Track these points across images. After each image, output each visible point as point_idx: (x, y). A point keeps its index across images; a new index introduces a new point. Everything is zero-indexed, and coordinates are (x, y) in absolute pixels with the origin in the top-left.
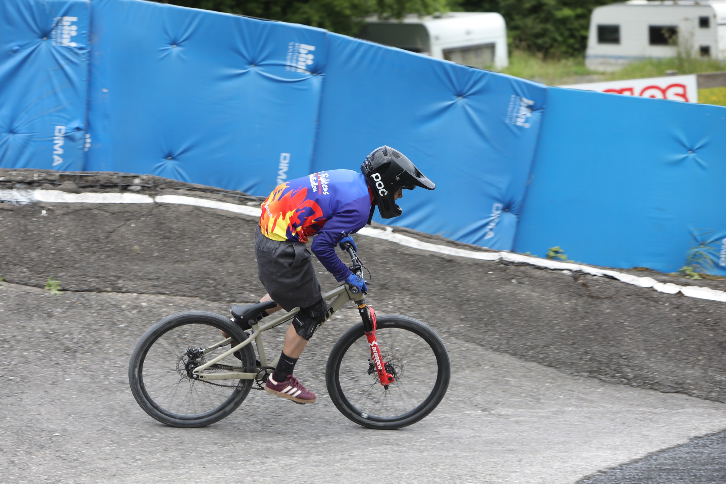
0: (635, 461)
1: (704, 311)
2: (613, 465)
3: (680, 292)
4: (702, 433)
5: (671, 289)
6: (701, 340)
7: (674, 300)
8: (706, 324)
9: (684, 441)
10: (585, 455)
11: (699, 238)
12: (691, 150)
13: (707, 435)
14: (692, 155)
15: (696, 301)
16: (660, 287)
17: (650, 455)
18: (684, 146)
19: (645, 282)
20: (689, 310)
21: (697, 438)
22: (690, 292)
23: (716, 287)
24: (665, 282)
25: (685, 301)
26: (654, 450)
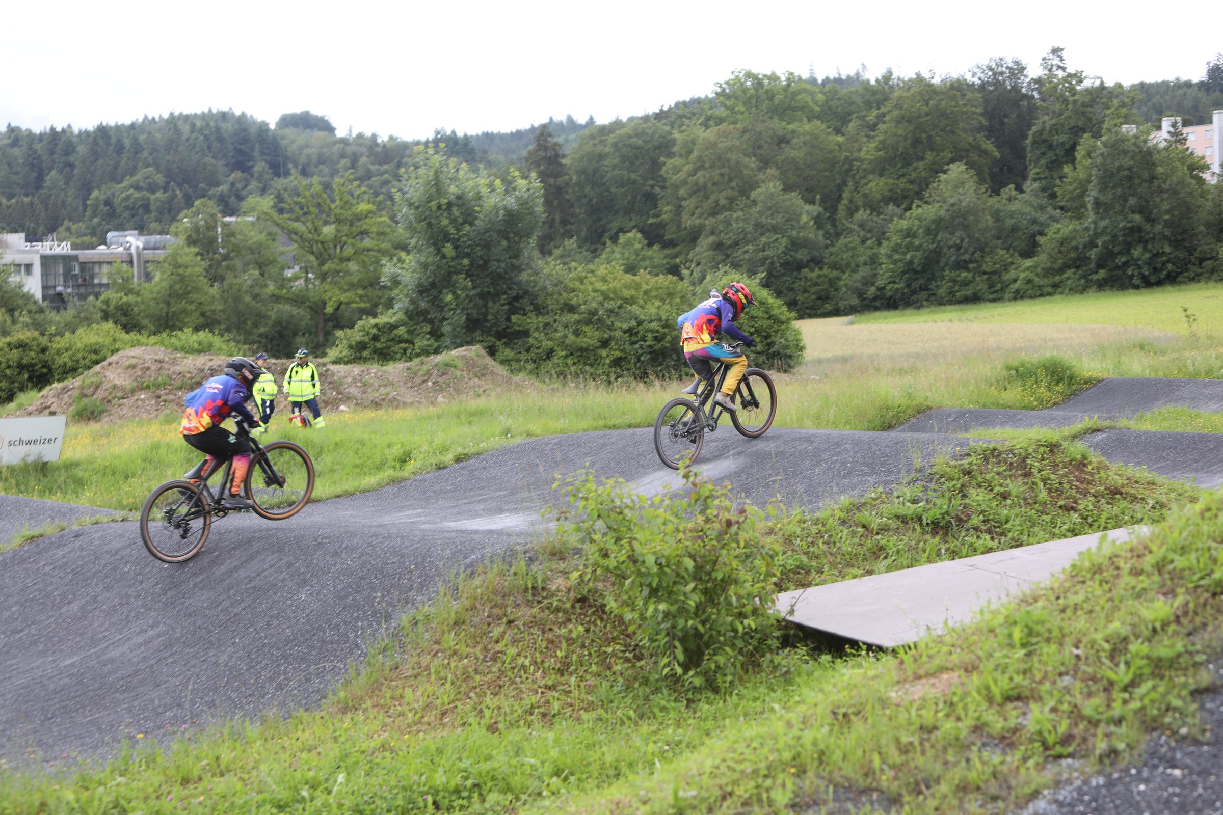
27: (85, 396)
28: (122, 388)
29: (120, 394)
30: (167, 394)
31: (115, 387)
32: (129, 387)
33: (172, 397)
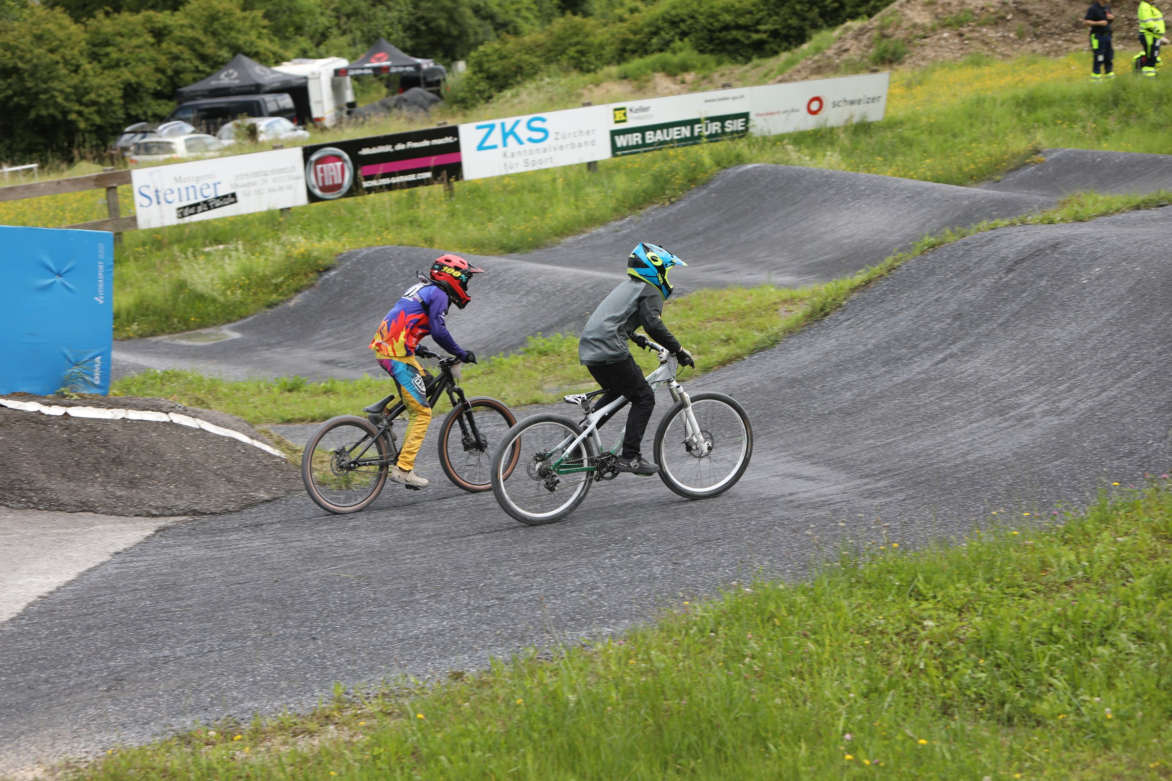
0: (69, 583)
1: (92, 429)
2: (51, 590)
3: (66, 414)
4: (120, 548)
5: (57, 411)
6: (96, 459)
7: (62, 422)
8: (96, 442)
9: (106, 558)
10: (20, 583)
11: (73, 360)
12: (60, 275)
13: (125, 550)
14: (58, 280)
15: (82, 420)
16: (46, 410)
17: (82, 575)
18: (51, 271)
19: (32, 407)
20: (78, 430)
21: (117, 553)
22: (76, 412)
23: (98, 406)
24: (49, 405)
25: (72, 421)
26: (82, 570)
27: (884, 36)
28: (923, 27)
29: (921, 33)
30: (971, 31)
31: (915, 26)
32: (929, 25)
33: (976, 34)
